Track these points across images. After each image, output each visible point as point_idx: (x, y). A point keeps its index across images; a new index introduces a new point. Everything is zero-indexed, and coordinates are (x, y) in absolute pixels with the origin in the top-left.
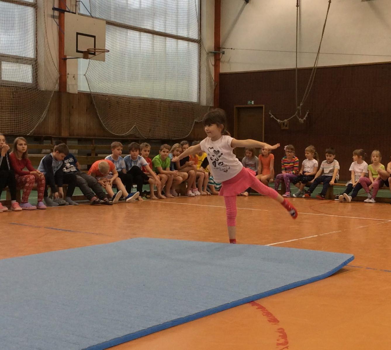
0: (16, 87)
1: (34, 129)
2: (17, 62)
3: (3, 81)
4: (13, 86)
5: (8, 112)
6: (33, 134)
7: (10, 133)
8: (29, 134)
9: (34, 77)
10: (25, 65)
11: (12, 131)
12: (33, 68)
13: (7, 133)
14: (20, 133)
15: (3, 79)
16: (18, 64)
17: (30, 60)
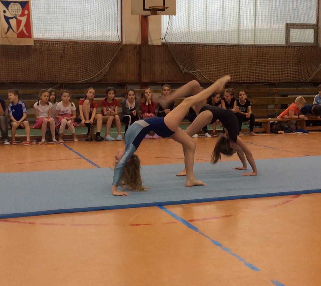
0: (299, 47)
1: (312, 77)
2: (302, 28)
3: (291, 43)
4: (297, 46)
5: (292, 65)
6: (311, 80)
7: (293, 81)
8: (308, 80)
9: (316, 37)
10: (308, 29)
11: (295, 79)
12: (314, 31)
13: (291, 80)
14: (301, 80)
15: (291, 42)
16: (302, 29)
17: (312, 26)
